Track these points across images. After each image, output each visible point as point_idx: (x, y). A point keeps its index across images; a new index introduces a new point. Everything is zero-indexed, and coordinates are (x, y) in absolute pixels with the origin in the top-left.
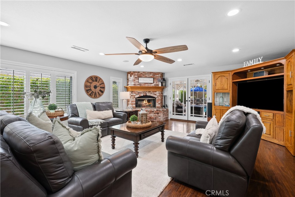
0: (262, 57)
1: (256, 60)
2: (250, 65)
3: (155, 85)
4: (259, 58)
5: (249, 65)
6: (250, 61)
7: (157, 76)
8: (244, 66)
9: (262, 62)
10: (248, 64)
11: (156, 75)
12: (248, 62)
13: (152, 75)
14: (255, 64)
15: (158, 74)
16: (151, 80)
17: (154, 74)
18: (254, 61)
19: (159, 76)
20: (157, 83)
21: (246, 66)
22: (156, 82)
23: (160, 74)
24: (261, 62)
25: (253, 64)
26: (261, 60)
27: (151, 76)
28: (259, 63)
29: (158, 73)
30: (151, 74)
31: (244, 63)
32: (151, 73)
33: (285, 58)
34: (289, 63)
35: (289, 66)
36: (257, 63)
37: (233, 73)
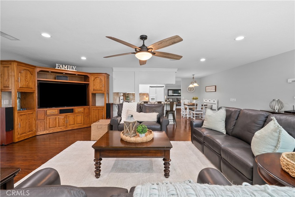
0: (75, 67)
1: (70, 67)
2: (64, 69)
4: (73, 67)
5: (62, 69)
6: (64, 66)
8: (57, 68)
10: (62, 67)
12: (61, 65)
14: (69, 70)
18: (68, 67)
21: (59, 68)
24: (74, 70)
25: (67, 69)
26: (74, 68)
28: (72, 70)
31: (57, 65)
33: (90, 74)
34: (98, 78)
35: (98, 80)
36: (71, 70)
37: (38, 70)
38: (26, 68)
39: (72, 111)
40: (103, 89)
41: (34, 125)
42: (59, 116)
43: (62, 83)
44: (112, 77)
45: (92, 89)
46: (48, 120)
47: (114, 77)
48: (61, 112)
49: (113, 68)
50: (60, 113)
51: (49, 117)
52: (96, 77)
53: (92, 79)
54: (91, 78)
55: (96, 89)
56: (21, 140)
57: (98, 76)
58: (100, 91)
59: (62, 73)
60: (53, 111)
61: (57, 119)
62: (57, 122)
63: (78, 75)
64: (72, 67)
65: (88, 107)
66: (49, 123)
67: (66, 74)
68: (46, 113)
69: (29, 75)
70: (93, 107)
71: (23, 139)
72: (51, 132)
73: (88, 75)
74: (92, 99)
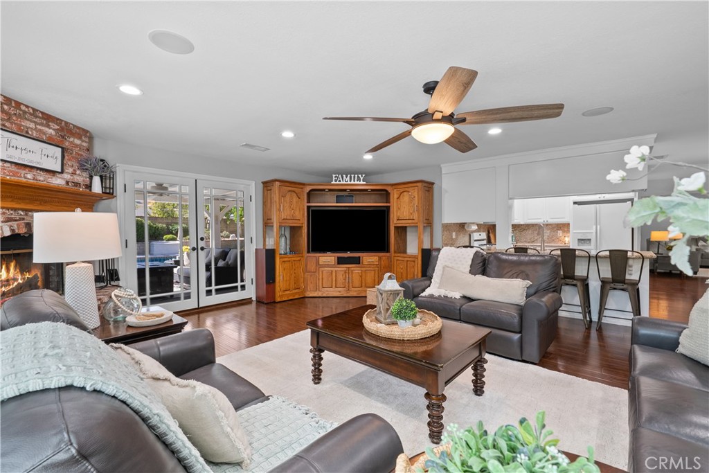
0: (363, 176)
1: (354, 177)
2: (344, 182)
3: (67, 183)
4: (360, 176)
5: (342, 182)
6: (344, 176)
7: (77, 146)
8: (334, 182)
9: (365, 183)
10: (341, 179)
11: (71, 139)
12: (340, 176)
13: (53, 132)
14: (352, 182)
15: (80, 138)
16: (49, 157)
17: (62, 129)
18: (351, 177)
19: (84, 144)
20: (74, 173)
21: (337, 182)
22: (70, 170)
23: (87, 140)
24: (362, 182)
25: (349, 182)
26: (362, 178)
27: (50, 137)
28: (358, 182)
29: (79, 128)
30: (48, 126)
31: (334, 176)
32: (48, 118)
33: (392, 185)
34: (405, 193)
35: (406, 197)
36: (356, 182)
37: (308, 189)
38: (290, 189)
39: (357, 261)
40: (415, 216)
41: (302, 280)
42: (336, 269)
43: (347, 208)
44: (441, 188)
45: (395, 218)
46: (321, 273)
47: (444, 186)
48: (341, 261)
49: (442, 166)
50: (338, 264)
51: (323, 269)
52: (402, 190)
53: (396, 196)
54: (394, 195)
55: (402, 217)
56: (284, 299)
57: (406, 189)
58: (410, 221)
59: (345, 190)
60: (328, 258)
61: (334, 274)
62: (334, 279)
63: (372, 190)
64: (358, 177)
65: (388, 254)
66: (322, 279)
67: (351, 190)
68: (318, 262)
69: (295, 199)
70: (396, 255)
71: (286, 299)
72: (324, 295)
73: (389, 189)
74: (395, 238)
